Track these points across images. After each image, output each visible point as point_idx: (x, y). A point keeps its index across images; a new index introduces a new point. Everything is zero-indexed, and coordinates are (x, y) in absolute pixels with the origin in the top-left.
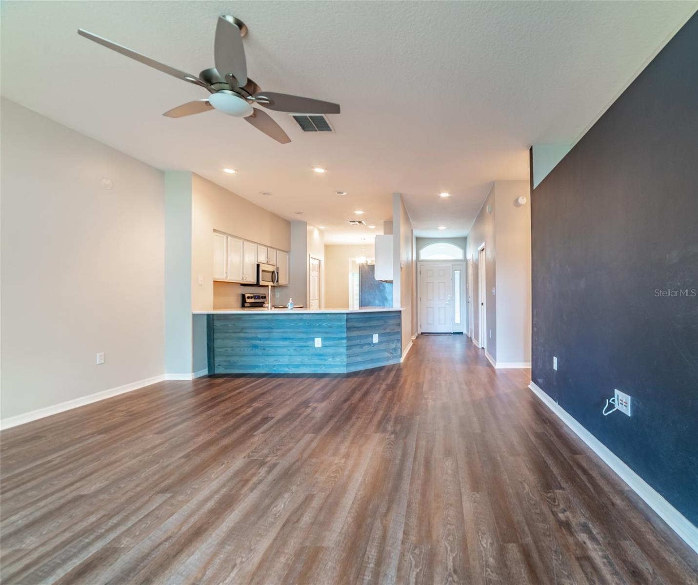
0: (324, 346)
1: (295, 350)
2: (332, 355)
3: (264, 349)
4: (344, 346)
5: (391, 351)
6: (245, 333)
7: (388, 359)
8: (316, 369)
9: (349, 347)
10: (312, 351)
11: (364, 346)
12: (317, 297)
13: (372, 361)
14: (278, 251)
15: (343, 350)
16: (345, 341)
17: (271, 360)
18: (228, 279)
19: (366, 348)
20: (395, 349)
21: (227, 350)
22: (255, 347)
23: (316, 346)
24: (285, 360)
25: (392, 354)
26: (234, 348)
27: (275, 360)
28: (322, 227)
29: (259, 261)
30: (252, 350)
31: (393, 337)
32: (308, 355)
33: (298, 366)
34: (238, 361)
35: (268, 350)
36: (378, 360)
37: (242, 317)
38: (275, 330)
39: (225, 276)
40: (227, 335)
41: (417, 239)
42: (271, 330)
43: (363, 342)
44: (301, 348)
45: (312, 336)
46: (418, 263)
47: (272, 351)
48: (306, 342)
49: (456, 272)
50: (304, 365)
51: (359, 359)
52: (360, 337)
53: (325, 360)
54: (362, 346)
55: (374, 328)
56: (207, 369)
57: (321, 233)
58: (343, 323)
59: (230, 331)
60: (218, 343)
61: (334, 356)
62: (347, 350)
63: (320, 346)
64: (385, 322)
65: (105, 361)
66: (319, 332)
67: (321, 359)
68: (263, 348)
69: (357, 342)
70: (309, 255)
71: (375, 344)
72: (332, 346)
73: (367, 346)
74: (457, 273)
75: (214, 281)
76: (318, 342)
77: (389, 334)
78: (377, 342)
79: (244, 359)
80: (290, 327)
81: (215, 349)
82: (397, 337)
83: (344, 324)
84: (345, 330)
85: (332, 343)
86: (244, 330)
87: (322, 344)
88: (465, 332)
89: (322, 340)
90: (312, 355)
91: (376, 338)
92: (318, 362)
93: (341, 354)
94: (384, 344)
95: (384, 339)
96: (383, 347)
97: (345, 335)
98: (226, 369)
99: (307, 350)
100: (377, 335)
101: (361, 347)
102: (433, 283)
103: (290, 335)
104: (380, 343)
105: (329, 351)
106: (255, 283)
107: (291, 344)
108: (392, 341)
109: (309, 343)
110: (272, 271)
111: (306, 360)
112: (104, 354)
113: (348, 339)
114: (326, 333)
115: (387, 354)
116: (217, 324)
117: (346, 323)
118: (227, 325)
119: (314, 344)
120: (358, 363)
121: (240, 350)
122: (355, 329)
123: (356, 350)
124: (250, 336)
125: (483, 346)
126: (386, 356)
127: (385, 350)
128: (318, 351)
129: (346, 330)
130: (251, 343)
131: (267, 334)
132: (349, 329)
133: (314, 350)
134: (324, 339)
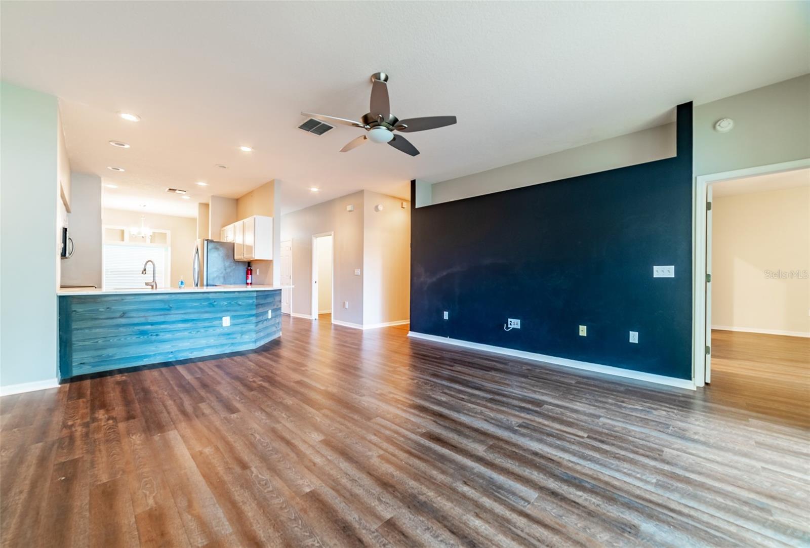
0: (233, 325)
1: (198, 331)
2: (240, 333)
3: (157, 335)
4: (253, 323)
6: (128, 317)
7: (275, 333)
8: (224, 349)
9: (257, 323)
10: (219, 331)
13: (268, 335)
15: (252, 327)
16: (253, 318)
17: (166, 347)
20: (279, 324)
21: (97, 342)
22: (143, 333)
23: (224, 325)
24: (186, 344)
26: (108, 339)
27: (172, 346)
30: (138, 337)
31: (277, 313)
32: (214, 336)
33: (202, 349)
34: (115, 354)
35: (163, 336)
37: (123, 298)
38: (172, 312)
40: (97, 322)
42: (168, 312)
43: (263, 318)
44: (206, 329)
45: (219, 315)
47: (168, 336)
48: (212, 322)
50: (210, 347)
51: (261, 334)
52: (262, 314)
53: (233, 338)
58: (253, 301)
61: (242, 333)
62: (256, 326)
63: (229, 325)
64: (274, 299)
66: (227, 311)
67: (230, 338)
68: (155, 334)
71: (269, 319)
72: (241, 324)
73: (266, 322)
76: (226, 321)
77: (276, 310)
79: (125, 350)
80: (192, 308)
81: (74, 342)
84: (255, 307)
85: (241, 321)
86: (126, 315)
87: (231, 323)
89: (231, 318)
90: (219, 335)
91: (270, 314)
92: (226, 341)
93: (249, 331)
95: (273, 314)
96: (273, 321)
97: (254, 312)
98: (93, 366)
99: (214, 330)
100: (271, 311)
101: (263, 323)
103: (193, 316)
104: (272, 318)
105: (238, 328)
107: (194, 325)
108: (277, 316)
109: (216, 323)
111: (212, 341)
113: (257, 315)
115: (275, 328)
116: (79, 308)
117: (255, 301)
118: (98, 310)
119: (222, 324)
120: (261, 338)
121: (119, 339)
122: (260, 306)
123: (260, 326)
124: (136, 321)
126: (274, 330)
127: (275, 324)
128: (226, 330)
130: (137, 329)
131: (162, 317)
133: (222, 329)
134: (233, 317)
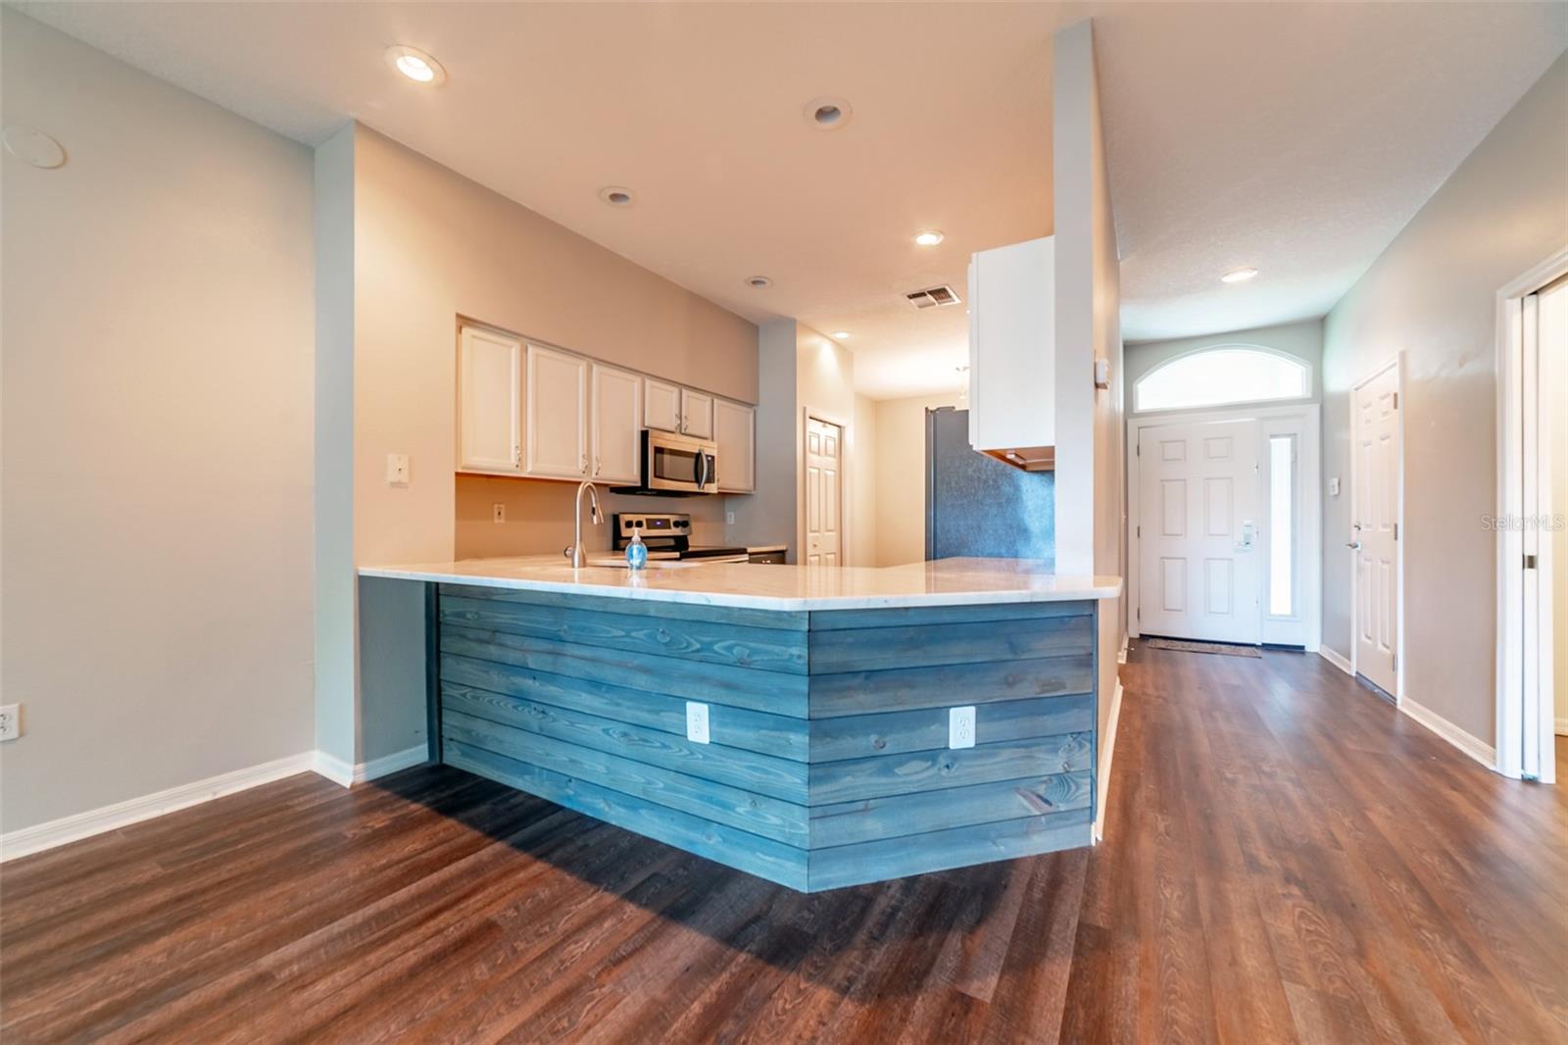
0: (720, 744)
1: (625, 735)
2: (750, 791)
3: (543, 712)
4: (794, 761)
5: (1042, 790)
6: (501, 645)
7: (1025, 825)
8: (692, 834)
9: (820, 770)
10: (677, 753)
11: (901, 764)
12: (832, 524)
13: (944, 835)
14: (716, 401)
15: (794, 781)
16: (799, 739)
17: (559, 756)
18: (529, 469)
19: (913, 775)
20: (1063, 780)
21: (464, 695)
22: (524, 697)
23: (692, 735)
24: (595, 767)
25: (1046, 801)
26: (478, 692)
27: (572, 761)
28: (842, 336)
29: (646, 424)
30: (515, 707)
31: (1050, 723)
32: (666, 768)
33: (634, 803)
34: (486, 737)
35: (554, 719)
36: (979, 832)
38: (569, 649)
39: (514, 460)
40: (465, 645)
41: (1130, 348)
42: (559, 647)
43: (894, 743)
44: (643, 733)
45: (678, 692)
46: (1130, 422)
47: (561, 725)
48: (657, 712)
49: (1272, 441)
50: (653, 805)
51: (873, 827)
52: (882, 721)
53: (724, 806)
54: (887, 763)
55: (956, 679)
56: (425, 747)
57: (845, 353)
58: (795, 651)
59: (470, 634)
60: (450, 668)
61: (756, 795)
62: (811, 781)
63: (706, 740)
64: (1013, 648)
65: (21, 735)
66: (703, 679)
67: (712, 798)
68: (540, 707)
69: (867, 743)
70: (805, 409)
71: (958, 756)
72: (750, 752)
73: (916, 765)
74: (1281, 449)
75: (457, 474)
76: (698, 723)
77: (1035, 706)
78: (972, 744)
79: (499, 732)
81: (443, 685)
82: (1072, 719)
83: (799, 657)
84: (802, 685)
85: (748, 736)
86: (499, 637)
87: (712, 732)
88: (1313, 645)
89: (712, 714)
90: (679, 770)
91: (962, 727)
92: (697, 807)
93: (784, 796)
94: (1006, 754)
95: (1005, 728)
96: (999, 768)
97: (801, 710)
98: (464, 753)
99: (664, 746)
100: (972, 709)
101: (887, 771)
102: (1185, 480)
103: (610, 675)
104: (985, 746)
105: (738, 768)
106: (639, 484)
107: (610, 708)
108: (1052, 741)
109: (667, 719)
110: (697, 451)
111: (660, 786)
112: (21, 709)
113: (818, 728)
114: (729, 686)
115: (1019, 805)
116: (447, 606)
117: (804, 652)
119: (685, 727)
120: (868, 847)
121: (491, 702)
122: (858, 681)
123: (859, 782)
124: (512, 657)
125: (1531, 772)
126: (1017, 812)
127: (1011, 785)
128: (698, 763)
129: (805, 688)
130: (514, 684)
131: (550, 658)
132: (820, 679)
133: (686, 752)
134: (721, 712)
